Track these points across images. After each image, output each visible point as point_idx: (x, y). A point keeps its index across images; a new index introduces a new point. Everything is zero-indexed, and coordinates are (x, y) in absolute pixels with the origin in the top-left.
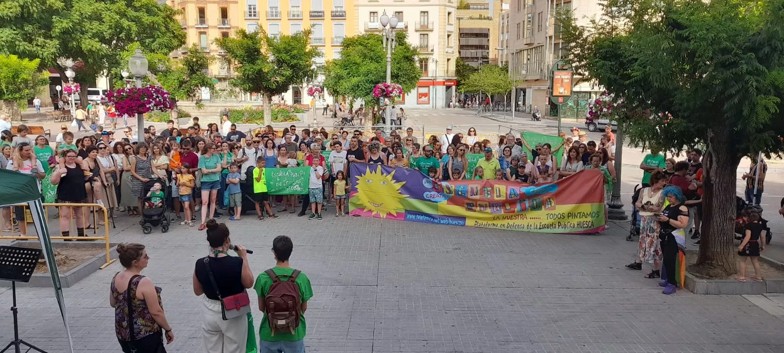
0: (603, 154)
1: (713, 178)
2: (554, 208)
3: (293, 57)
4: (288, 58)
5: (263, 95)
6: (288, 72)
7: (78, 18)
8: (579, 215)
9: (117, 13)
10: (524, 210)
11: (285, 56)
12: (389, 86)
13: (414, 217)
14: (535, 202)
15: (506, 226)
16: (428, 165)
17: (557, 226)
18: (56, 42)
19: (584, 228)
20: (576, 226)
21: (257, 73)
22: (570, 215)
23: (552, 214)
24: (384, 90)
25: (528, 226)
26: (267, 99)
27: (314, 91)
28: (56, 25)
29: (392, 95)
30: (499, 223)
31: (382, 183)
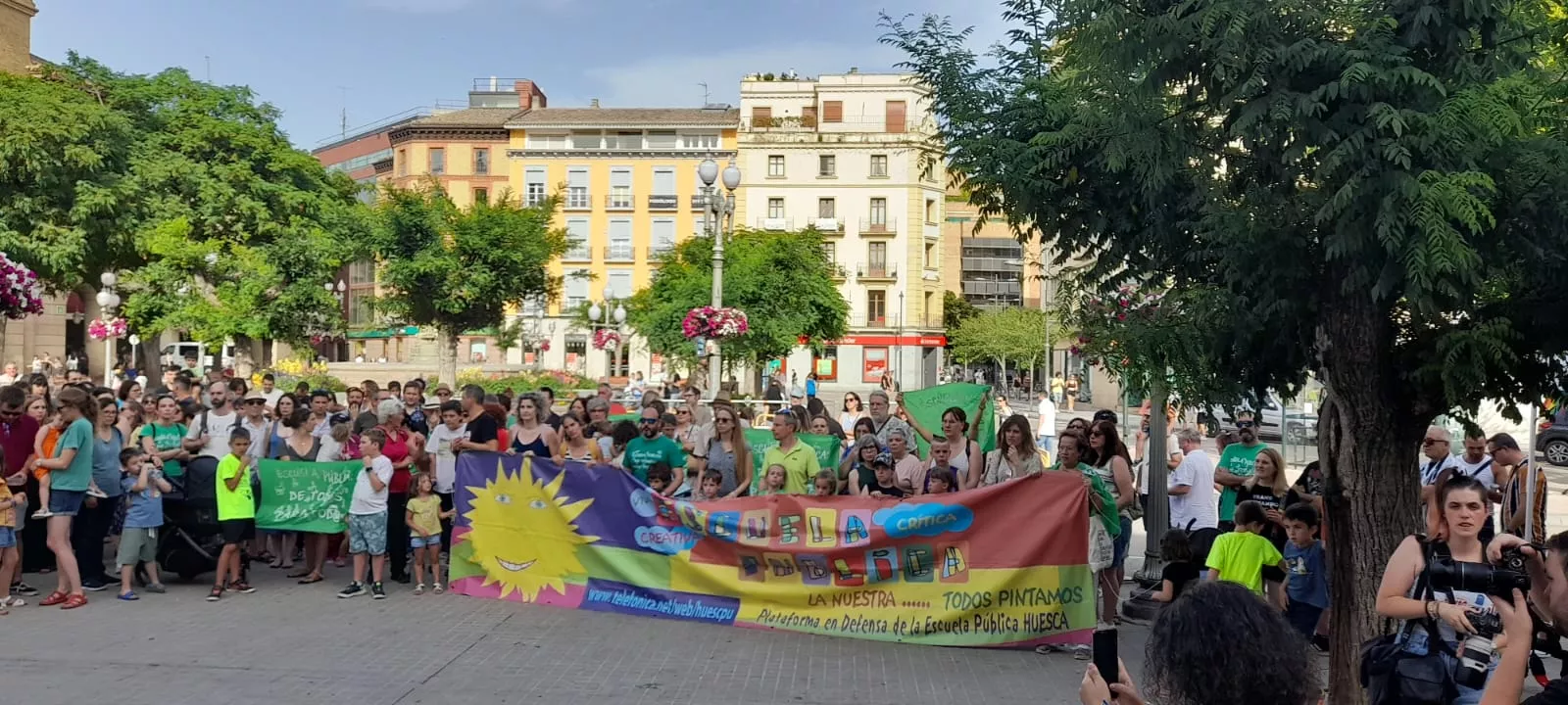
0: (1102, 437)
1: (1347, 481)
2: (963, 577)
3: (496, 243)
4: (483, 244)
5: (439, 328)
6: (482, 276)
7: (136, 187)
8: (1028, 596)
9: (232, 184)
10: (886, 575)
11: (475, 241)
12: (715, 313)
13: (606, 596)
14: (914, 558)
15: (839, 624)
16: (649, 458)
17: (972, 626)
18: (80, 233)
19: (1042, 630)
20: (1021, 625)
21: (417, 279)
22: (1005, 595)
23: (958, 594)
24: (704, 320)
25: (897, 624)
26: (447, 338)
27: (604, 338)
28: (83, 198)
29: (720, 332)
30: (822, 614)
31: (533, 504)
